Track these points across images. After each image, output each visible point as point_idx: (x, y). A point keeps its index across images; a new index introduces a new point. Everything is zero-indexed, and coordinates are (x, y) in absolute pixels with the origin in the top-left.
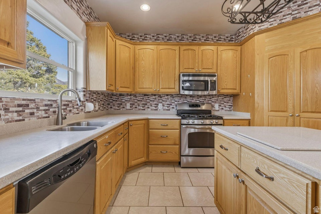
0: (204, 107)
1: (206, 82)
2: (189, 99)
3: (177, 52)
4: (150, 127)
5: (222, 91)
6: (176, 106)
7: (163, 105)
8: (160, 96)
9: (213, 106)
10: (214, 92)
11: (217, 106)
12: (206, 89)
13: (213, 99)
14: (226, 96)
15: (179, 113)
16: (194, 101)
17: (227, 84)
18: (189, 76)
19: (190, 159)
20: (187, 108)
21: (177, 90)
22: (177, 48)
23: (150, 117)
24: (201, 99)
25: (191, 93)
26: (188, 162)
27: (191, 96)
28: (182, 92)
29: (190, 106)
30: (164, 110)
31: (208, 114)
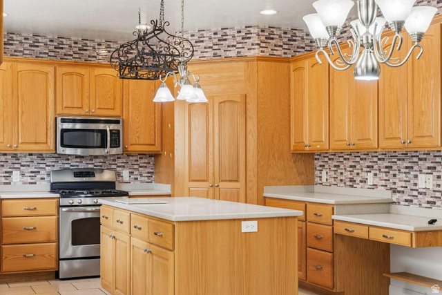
0: (107, 176)
1: (103, 132)
2: (74, 162)
3: (51, 77)
4: (4, 214)
5: (131, 148)
6: (49, 175)
7: (23, 175)
8: (15, 157)
9: (119, 174)
10: (119, 151)
11: (125, 174)
12: (103, 145)
13: (120, 162)
14: (142, 155)
15: (55, 188)
16: (83, 165)
17: (138, 136)
18: (74, 121)
19: (76, 264)
20: (70, 178)
21: (52, 147)
22: (50, 69)
24: (97, 162)
25: (79, 152)
26: (71, 269)
27: (77, 157)
28: (61, 150)
29: (76, 175)
30: (24, 183)
31: (108, 190)
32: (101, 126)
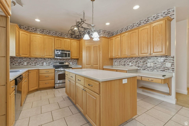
0: (67, 64)
1: (66, 54)
2: (59, 60)
3: (53, 40)
4: (40, 73)
5: (73, 57)
6: (53, 63)
7: (46, 63)
8: (44, 59)
9: (69, 63)
10: (70, 58)
11: (71, 63)
12: (66, 56)
13: (70, 60)
14: (75, 59)
15: (54, 66)
16: (61, 61)
17: (74, 55)
20: (58, 64)
21: (53, 57)
22: (53, 38)
23: (40, 68)
24: (64, 61)
25: (61, 58)
27: (60, 59)
28: (56, 57)
29: (60, 63)
30: (47, 65)
31: (67, 67)
32: (66, 52)
